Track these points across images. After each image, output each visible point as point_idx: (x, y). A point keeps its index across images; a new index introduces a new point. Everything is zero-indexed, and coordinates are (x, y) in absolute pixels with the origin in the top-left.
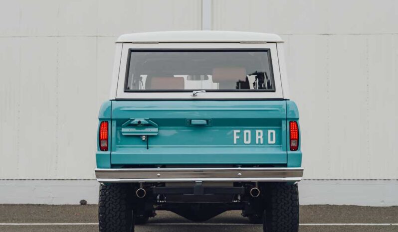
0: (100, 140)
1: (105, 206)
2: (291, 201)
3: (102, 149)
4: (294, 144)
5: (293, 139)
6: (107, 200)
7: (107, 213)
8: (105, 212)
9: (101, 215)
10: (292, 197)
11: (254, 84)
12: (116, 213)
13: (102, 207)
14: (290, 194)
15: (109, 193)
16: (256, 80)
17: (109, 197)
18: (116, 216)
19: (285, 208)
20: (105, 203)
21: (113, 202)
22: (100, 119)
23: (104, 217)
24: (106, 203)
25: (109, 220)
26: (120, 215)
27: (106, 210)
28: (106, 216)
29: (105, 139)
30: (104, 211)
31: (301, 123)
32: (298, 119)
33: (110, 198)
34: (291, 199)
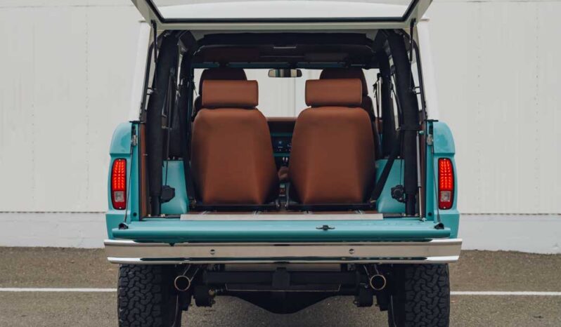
0: (113, 190)
1: (126, 295)
2: (437, 287)
3: (116, 205)
4: (445, 198)
5: (444, 190)
6: (130, 286)
7: (131, 306)
8: (128, 305)
9: (121, 310)
10: (438, 281)
11: (375, 86)
12: (145, 306)
13: (122, 296)
14: (436, 276)
15: (134, 273)
16: (378, 80)
17: (133, 280)
18: (145, 311)
19: (426, 299)
20: (127, 289)
21: (140, 289)
22: (112, 155)
23: (127, 313)
24: (129, 290)
25: (134, 317)
26: (152, 310)
27: (128, 302)
28: (129, 312)
29: (121, 190)
30: (126, 304)
31: (458, 162)
32: (452, 154)
33: (135, 282)
34: (437, 284)
